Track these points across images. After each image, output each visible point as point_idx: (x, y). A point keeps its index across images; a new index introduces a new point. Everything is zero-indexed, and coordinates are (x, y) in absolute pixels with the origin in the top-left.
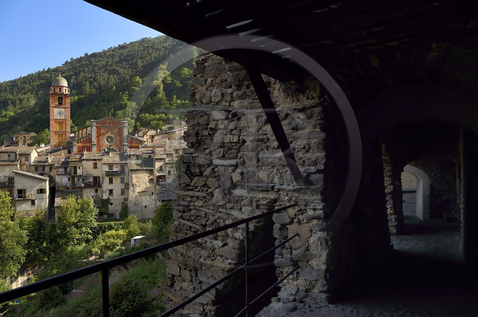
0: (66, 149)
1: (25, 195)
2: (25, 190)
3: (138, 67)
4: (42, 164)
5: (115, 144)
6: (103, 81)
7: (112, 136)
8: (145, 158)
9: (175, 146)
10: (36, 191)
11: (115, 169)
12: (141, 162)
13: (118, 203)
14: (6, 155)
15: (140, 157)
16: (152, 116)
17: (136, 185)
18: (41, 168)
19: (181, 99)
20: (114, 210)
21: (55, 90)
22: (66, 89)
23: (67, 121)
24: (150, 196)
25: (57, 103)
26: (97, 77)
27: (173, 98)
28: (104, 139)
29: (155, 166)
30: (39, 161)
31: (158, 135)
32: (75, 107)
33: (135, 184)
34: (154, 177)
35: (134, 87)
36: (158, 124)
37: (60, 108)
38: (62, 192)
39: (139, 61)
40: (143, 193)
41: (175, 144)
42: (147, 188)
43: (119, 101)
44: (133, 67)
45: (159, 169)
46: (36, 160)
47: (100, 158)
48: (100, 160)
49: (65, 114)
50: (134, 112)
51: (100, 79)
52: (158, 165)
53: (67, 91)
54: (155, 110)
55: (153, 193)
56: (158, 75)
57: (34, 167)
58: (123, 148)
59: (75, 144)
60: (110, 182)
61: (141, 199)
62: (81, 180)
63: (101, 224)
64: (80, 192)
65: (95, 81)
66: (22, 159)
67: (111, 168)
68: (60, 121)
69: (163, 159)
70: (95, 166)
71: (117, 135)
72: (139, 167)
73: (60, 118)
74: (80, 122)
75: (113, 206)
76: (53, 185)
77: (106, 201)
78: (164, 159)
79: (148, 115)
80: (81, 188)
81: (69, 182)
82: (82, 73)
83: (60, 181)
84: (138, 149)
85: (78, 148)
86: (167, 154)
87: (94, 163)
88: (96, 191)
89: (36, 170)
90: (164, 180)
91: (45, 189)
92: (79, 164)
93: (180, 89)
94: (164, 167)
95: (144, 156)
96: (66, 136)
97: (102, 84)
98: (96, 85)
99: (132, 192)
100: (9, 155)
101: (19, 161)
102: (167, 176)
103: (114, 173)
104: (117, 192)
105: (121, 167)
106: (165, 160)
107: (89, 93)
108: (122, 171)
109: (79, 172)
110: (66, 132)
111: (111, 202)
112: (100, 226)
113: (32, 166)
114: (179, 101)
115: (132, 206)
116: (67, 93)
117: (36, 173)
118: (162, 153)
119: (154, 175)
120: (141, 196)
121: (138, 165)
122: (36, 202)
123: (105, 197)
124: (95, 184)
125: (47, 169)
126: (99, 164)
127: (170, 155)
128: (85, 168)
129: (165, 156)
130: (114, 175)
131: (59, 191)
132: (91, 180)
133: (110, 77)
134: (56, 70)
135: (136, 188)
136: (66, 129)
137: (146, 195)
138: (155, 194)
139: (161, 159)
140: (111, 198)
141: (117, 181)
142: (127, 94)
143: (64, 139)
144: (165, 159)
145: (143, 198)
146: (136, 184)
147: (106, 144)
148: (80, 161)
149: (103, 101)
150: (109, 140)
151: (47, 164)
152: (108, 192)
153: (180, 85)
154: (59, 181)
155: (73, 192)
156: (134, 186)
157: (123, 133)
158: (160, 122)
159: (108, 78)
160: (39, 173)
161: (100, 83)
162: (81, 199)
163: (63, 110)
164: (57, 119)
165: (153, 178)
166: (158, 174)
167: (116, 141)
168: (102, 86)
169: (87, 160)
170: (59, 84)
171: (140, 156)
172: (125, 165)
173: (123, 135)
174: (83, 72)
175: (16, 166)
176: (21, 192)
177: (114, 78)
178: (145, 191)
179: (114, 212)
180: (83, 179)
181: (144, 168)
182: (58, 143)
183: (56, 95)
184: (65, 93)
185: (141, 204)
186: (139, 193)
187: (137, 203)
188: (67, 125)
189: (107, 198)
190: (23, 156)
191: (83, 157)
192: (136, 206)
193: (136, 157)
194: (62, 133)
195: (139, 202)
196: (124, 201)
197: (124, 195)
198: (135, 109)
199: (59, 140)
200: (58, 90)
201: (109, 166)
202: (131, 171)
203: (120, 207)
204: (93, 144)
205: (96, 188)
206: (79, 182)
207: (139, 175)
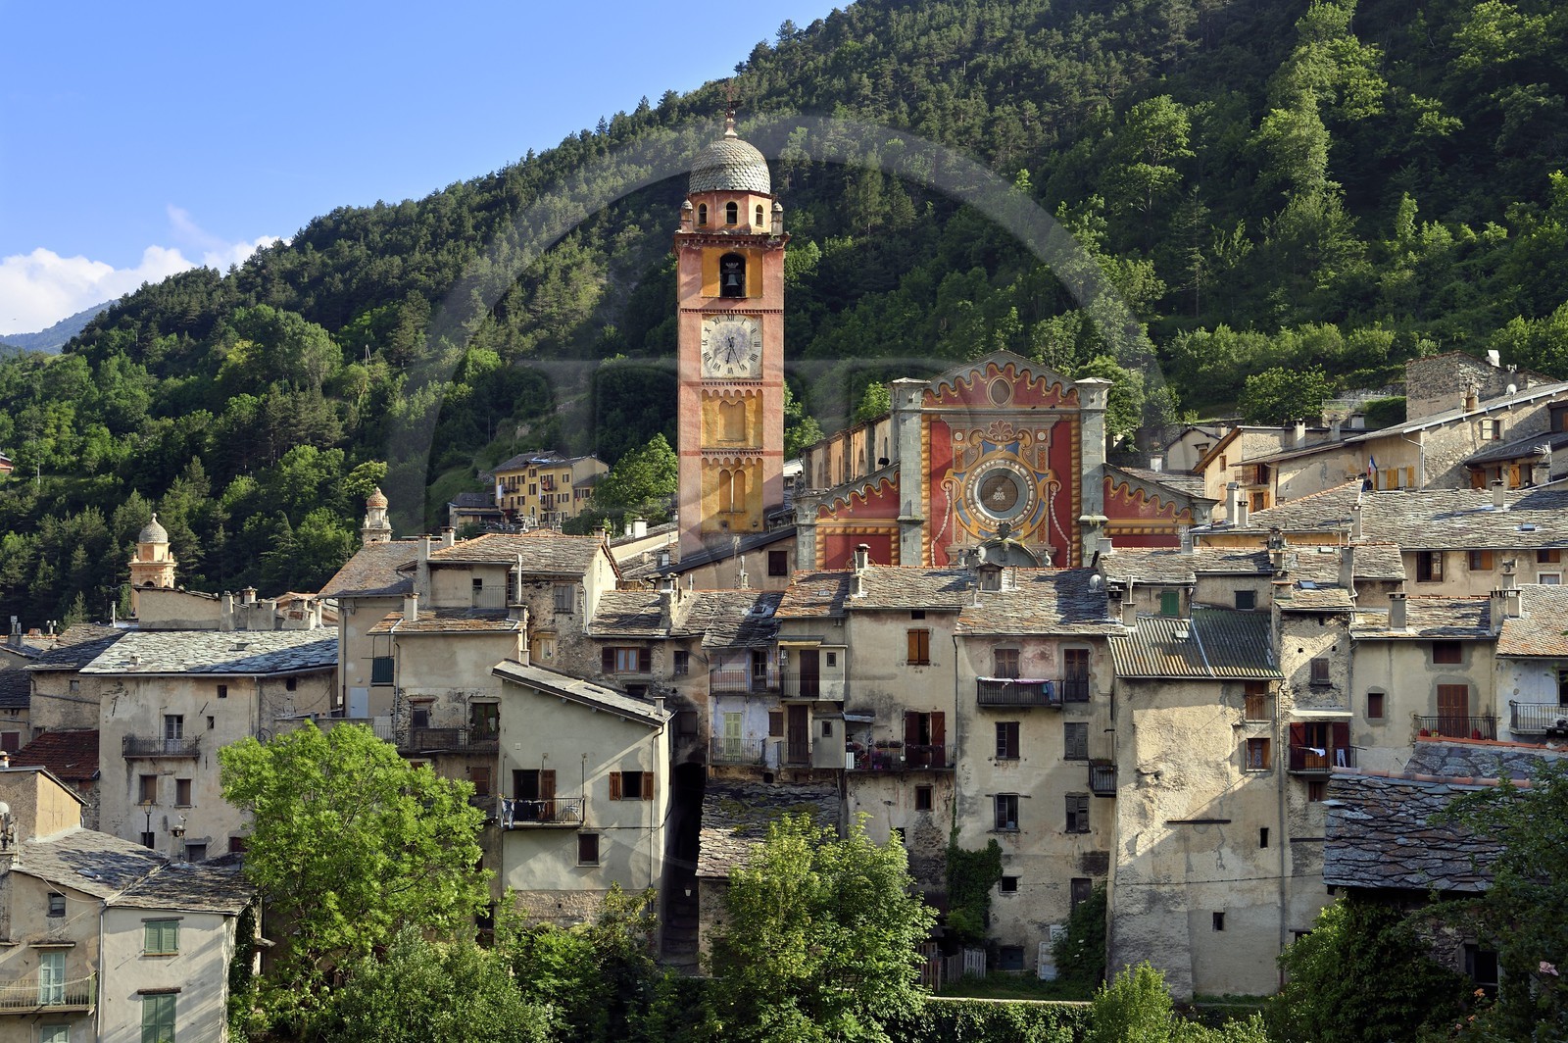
0: (761, 549)
1: (552, 805)
2: (550, 775)
3: (1167, 38)
4: (637, 631)
5: (1033, 521)
8: (1215, 607)
9: (1417, 530)
10: (606, 786)
11: (1031, 673)
12: (1191, 631)
13: (1047, 880)
14: (465, 579)
15: (1182, 602)
16: (1256, 341)
17: (1157, 775)
18: (633, 656)
19: (1455, 214)
20: (1023, 921)
21: (703, 216)
22: (759, 209)
23: (765, 390)
24: (1244, 850)
25: (716, 290)
26: (922, 126)
27: (1395, 212)
28: (966, 487)
29: (1283, 658)
30: (621, 616)
31: (1296, 459)
32: (806, 310)
33: (1150, 769)
34: (1274, 728)
35: (1142, 167)
36: (1293, 391)
37: (731, 314)
38: (737, 795)
40: (1200, 827)
41: (1411, 519)
42: (1228, 798)
44: (1132, 38)
45: (1306, 678)
46: (610, 610)
47: (949, 600)
48: (943, 613)
49: (757, 351)
50: (1140, 318)
52: (1297, 652)
53: (767, 215)
54: (1274, 302)
55: (1264, 832)
56: (1290, 71)
57: (598, 648)
58: (1080, 541)
59: (808, 521)
60: (1000, 752)
61: (1189, 869)
62: (839, 728)
63: (947, 1006)
64: (831, 802)
66: (538, 600)
67: (1006, 661)
68: (729, 388)
69: (1331, 615)
70: (919, 653)
71: (1041, 467)
72: (1177, 666)
73: (730, 376)
75: (1016, 897)
76: (691, 756)
77: (980, 866)
78: (1342, 616)
79: (1232, 337)
80: (840, 778)
81: (777, 739)
82: (841, 110)
83: (728, 733)
84: (1172, 552)
85: (825, 541)
86: (1360, 583)
87: (911, 632)
88: (924, 800)
89: (608, 662)
90: (1341, 753)
91: (650, 775)
92: (832, 635)
93: (1446, 150)
94: (1342, 669)
95: (1209, 592)
96: (759, 475)
99: (1135, 820)
100: (478, 583)
101: (526, 614)
102: (1360, 728)
103: (1028, 695)
104: (1042, 817)
105: (1067, 663)
106: (1346, 624)
107: (879, 221)
108: (1077, 688)
109: (829, 686)
110: (759, 451)
111: (1008, 872)
112: (945, 1015)
113: (586, 644)
114: (1438, 234)
115: (1135, 909)
116: (767, 227)
117: (609, 679)
118: (1326, 576)
119: (1275, 720)
120: (1187, 851)
121: (1171, 649)
122: (604, 846)
123: (974, 832)
124: (915, 759)
125: (662, 663)
126: (940, 636)
127: (1379, 587)
128: (865, 662)
129: (1344, 598)
130: (1025, 709)
131: (722, 789)
132: (896, 731)
133: (996, 114)
134: (704, 102)
135: (1160, 793)
136: (760, 435)
137: (1220, 846)
138: (1282, 844)
139: (1321, 616)
140: (1006, 846)
141: (1044, 741)
142: (1101, 213)
143: (748, 490)
144: (1346, 614)
145: (1203, 862)
146: (1161, 766)
147: (978, 520)
148: (837, 620)
149: (961, 262)
150: (999, 496)
151: (662, 633)
152: (989, 815)
153: (1445, 121)
154: (722, 735)
155: (797, 797)
156: (1149, 779)
157: (1079, 450)
158: (1310, 377)
159: (988, 125)
160: (623, 682)
162: (838, 840)
163: (748, 325)
164: (713, 382)
165: (1267, 735)
166: (1299, 714)
167: (1035, 499)
169: (874, 614)
170: (726, 179)
171: (1181, 593)
172: (1090, 647)
173: (1080, 464)
174: (847, 102)
175: (509, 641)
176: (533, 786)
177: (1023, 121)
178: (1216, 817)
179: (1026, 939)
180: (849, 724)
181: (1211, 670)
182: (721, 512)
183: (713, 244)
184: (755, 230)
185: (1189, 902)
186: (1178, 826)
187: (1166, 888)
188: (766, 414)
189: (985, 846)
190: (545, 586)
191: (854, 597)
192: (1158, 907)
193: (1158, 596)
194: (739, 461)
195: (1176, 888)
196: (1085, 870)
197: (1081, 837)
198: (1147, 303)
199: (725, 497)
200: (718, 217)
201: (998, 652)
202: (1128, 689)
203: (1060, 909)
204: (908, 518)
205: (924, 783)
206: (826, 742)
207: (1177, 715)
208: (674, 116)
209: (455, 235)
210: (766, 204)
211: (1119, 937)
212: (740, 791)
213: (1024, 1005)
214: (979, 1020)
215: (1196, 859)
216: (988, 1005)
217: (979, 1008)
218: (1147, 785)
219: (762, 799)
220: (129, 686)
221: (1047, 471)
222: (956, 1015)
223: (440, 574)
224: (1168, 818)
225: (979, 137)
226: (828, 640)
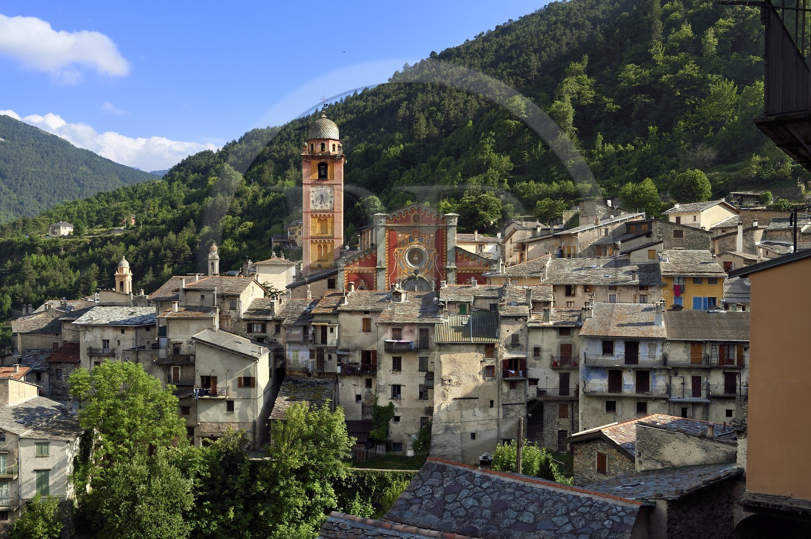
0: (325, 278)
1: (216, 390)
2: (215, 378)
3: (530, 72)
4: (261, 317)
5: (428, 268)
6: (455, 109)
7: (423, 249)
8: (482, 310)
9: (567, 276)
10: (237, 382)
11: (406, 339)
12: (469, 321)
13: (412, 418)
14: (198, 296)
15: (467, 309)
16: (543, 186)
17: (450, 381)
18: (260, 326)
19: (617, 140)
20: (402, 433)
21: (312, 148)
22: (334, 145)
23: (335, 214)
24: (484, 409)
25: (316, 176)
26: (443, 102)
27: (596, 139)
28: (403, 255)
29: (501, 334)
30: (257, 310)
31: (535, 241)
33: (447, 378)
34: (497, 361)
35: (509, 121)
36: (552, 208)
37: (322, 185)
38: (295, 382)
39: (533, 57)
40: (466, 401)
41: (567, 270)
42: (477, 388)
43: (476, 153)
44: (518, 71)
45: (510, 342)
46: (254, 307)
47: (378, 306)
48: (377, 312)
49: (332, 200)
50: (505, 177)
51: (449, 105)
52: (507, 331)
53: (336, 148)
54: (552, 172)
55: (492, 402)
56: (562, 87)
57: (246, 323)
58: (446, 276)
59: (341, 269)
60: (394, 368)
61: (462, 416)
62: (334, 357)
63: (362, 472)
64: (330, 387)
65: (439, 110)
66: (223, 305)
67: (397, 333)
68: (321, 213)
69: (520, 317)
70: (367, 327)
71: (432, 247)
72: (458, 337)
73: (322, 209)
74: (398, 202)
75: (399, 424)
76: (281, 365)
77: (385, 412)
78: (525, 318)
79: (535, 185)
80: (336, 377)
81: (312, 360)
82: (420, 95)
83: (294, 357)
84: (469, 287)
85: (348, 276)
86: (534, 302)
87: (364, 319)
88: (369, 384)
89: (250, 329)
90: (521, 372)
91: (254, 378)
92: (333, 320)
93: (615, 117)
94: (524, 338)
95: (479, 304)
96: (332, 246)
97: (452, 115)
98: (441, 118)
99: (440, 398)
100: (203, 297)
101: (218, 310)
102: (531, 360)
103: (404, 347)
104: (410, 391)
105: (420, 334)
106: (526, 320)
107: (425, 136)
108: (424, 344)
109: (332, 339)
110: (332, 237)
111: (396, 414)
112: (361, 476)
113: (241, 322)
114: (610, 147)
115: (440, 433)
116: (336, 152)
117: (250, 336)
118: (522, 299)
119: (497, 358)
120: (461, 409)
121: (457, 329)
122: (237, 405)
123: (383, 401)
124: (365, 369)
125: (270, 329)
126: (375, 320)
127: (542, 304)
128: (346, 331)
129: (526, 310)
130: (404, 351)
131: (290, 380)
132: (357, 358)
133: (469, 98)
135: (451, 387)
136: (333, 231)
137: (474, 408)
138: (499, 406)
139: (516, 318)
140: (396, 405)
141: (410, 365)
142: (494, 137)
143: (328, 252)
144: (526, 317)
145: (467, 414)
146: (451, 377)
147: (407, 268)
148: (335, 314)
149: (448, 154)
150: (416, 258)
151: (270, 318)
152: (389, 391)
153: (615, 107)
154: (292, 358)
155: (318, 383)
156: (446, 382)
157: (446, 241)
158: (558, 202)
159: (466, 102)
160: (255, 337)
161: (448, 114)
162: (317, 410)
163: (328, 190)
164: (315, 211)
165: (494, 364)
166: (507, 355)
167: (429, 260)
168: (453, 121)
169: (350, 312)
170: (321, 134)
171: (468, 305)
172: (430, 328)
173: (447, 246)
174: (422, 93)
175: (210, 321)
176: (209, 382)
177: (478, 101)
178: (473, 397)
179: (403, 440)
180: (338, 355)
181: (472, 340)
182: (318, 261)
183: (315, 159)
184: (332, 153)
185: (462, 429)
186: (458, 400)
187: (452, 424)
188: (335, 223)
189: (387, 404)
190: (226, 299)
191: (343, 305)
192: (449, 432)
193: (458, 306)
194: (325, 241)
195: (456, 424)
196: (426, 414)
197: (425, 401)
198: (507, 171)
199: (320, 254)
200: (318, 148)
201: (394, 330)
202: (439, 347)
203: (416, 429)
204: (380, 267)
205: (369, 377)
206: (329, 362)
207: (458, 357)
208: (365, 97)
209: (288, 139)
210: (337, 143)
211: (433, 443)
212: (297, 380)
213: (392, 472)
214: (374, 478)
215: (464, 412)
216: (378, 472)
217: (374, 473)
218: (446, 385)
219: (305, 384)
220: (90, 329)
221: (434, 249)
222: (365, 476)
223: (189, 293)
224: (454, 397)
225: (462, 107)
226: (332, 322)
